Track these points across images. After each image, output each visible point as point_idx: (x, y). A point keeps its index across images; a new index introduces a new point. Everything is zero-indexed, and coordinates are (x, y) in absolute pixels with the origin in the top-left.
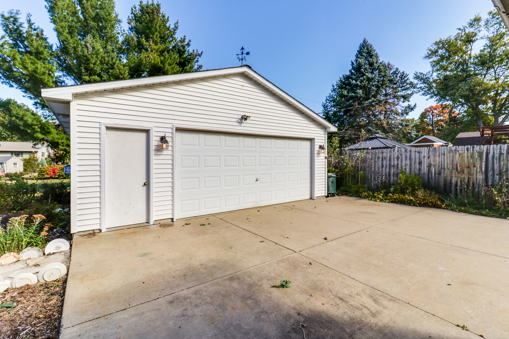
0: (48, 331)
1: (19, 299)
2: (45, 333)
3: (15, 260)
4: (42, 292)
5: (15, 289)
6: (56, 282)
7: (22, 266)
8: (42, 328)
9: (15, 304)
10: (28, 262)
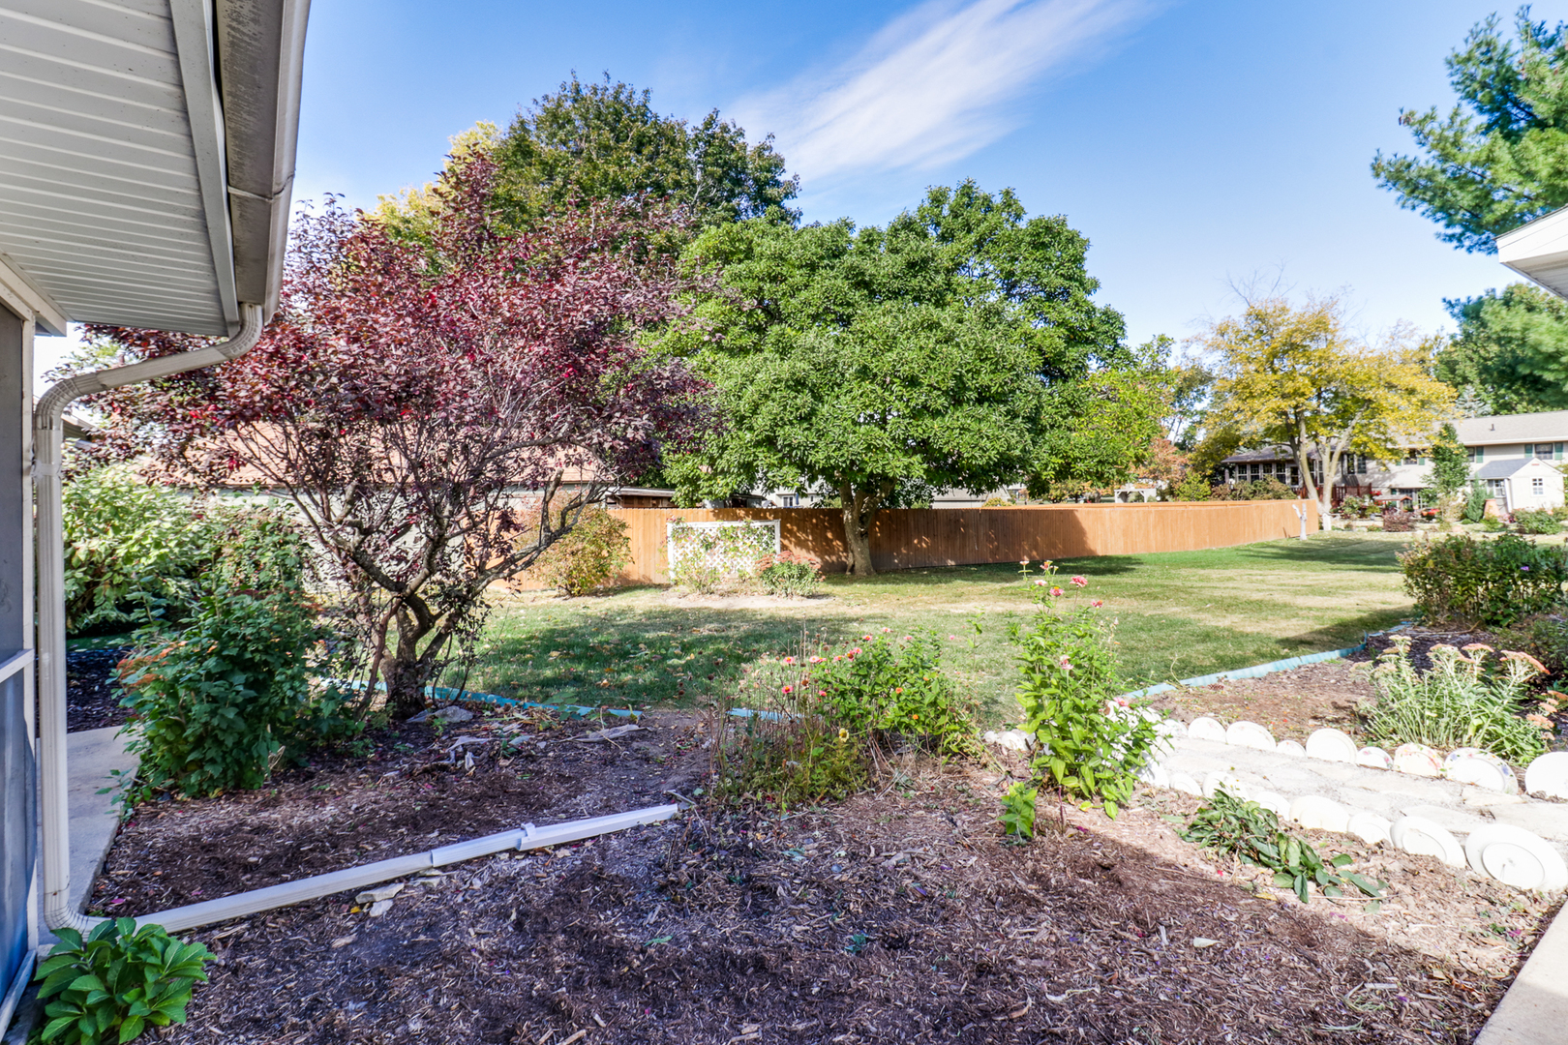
0: (1438, 1035)
1: (1398, 887)
2: (1426, 1032)
3: (1435, 773)
4: (1470, 905)
5: (1400, 854)
6: (1522, 897)
7: (1448, 799)
8: (1426, 1012)
9: (1384, 893)
10: (1469, 792)
